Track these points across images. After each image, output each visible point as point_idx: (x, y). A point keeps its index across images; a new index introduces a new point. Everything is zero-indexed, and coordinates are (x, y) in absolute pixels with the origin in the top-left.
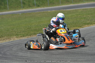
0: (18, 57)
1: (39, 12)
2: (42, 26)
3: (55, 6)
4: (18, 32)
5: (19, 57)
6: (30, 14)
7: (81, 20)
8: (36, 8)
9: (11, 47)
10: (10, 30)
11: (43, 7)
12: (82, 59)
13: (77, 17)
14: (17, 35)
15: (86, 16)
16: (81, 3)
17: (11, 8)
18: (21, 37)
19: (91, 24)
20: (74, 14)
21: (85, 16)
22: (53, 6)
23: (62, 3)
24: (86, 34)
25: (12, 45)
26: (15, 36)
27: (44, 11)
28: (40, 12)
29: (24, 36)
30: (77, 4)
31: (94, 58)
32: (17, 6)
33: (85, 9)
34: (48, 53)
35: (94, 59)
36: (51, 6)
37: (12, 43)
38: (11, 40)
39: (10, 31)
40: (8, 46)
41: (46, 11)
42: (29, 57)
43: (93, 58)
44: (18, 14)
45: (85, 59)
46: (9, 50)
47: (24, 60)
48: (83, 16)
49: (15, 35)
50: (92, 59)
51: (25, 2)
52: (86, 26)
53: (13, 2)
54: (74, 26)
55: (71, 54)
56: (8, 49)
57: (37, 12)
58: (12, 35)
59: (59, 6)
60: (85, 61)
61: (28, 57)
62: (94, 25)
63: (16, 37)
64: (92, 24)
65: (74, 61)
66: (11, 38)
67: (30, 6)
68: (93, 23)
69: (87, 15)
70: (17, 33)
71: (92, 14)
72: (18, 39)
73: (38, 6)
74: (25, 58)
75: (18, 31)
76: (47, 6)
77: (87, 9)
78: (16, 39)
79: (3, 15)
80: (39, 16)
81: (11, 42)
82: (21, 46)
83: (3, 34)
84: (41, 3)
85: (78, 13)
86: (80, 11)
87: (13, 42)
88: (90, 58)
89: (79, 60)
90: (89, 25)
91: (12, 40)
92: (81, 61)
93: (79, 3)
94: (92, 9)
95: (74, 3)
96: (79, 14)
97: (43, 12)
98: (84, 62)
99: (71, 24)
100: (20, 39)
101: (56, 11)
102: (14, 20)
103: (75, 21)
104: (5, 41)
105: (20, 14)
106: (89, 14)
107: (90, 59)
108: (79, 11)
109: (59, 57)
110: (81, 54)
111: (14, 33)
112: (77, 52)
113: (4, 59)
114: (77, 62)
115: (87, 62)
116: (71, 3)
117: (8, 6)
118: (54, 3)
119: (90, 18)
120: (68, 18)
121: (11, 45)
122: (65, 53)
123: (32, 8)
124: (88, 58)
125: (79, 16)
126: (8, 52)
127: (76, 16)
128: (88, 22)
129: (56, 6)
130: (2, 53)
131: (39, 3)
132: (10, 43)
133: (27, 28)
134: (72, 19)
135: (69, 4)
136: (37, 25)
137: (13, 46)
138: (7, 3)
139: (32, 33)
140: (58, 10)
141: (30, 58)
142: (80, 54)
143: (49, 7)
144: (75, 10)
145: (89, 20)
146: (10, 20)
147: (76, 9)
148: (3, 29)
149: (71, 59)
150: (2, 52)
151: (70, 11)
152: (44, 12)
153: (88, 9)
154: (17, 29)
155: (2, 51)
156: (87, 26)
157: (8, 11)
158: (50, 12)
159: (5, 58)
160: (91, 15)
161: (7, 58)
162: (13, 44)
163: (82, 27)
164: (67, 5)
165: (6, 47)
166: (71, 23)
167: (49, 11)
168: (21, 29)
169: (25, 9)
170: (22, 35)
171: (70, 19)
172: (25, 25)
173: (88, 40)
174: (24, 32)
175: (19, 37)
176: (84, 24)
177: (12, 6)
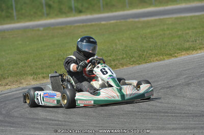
0: (37, 121)
1: (82, 24)
3: (116, 11)
4: (36, 69)
5: (40, 121)
6: (62, 29)
7: (173, 40)
8: (74, 16)
10: (20, 63)
11: (91, 14)
12: (175, 124)
13: (164, 34)
14: (35, 74)
15: (183, 34)
16: (171, 5)
17: (22, 16)
18: (44, 78)
19: (194, 49)
21: (180, 33)
22: (112, 12)
23: (132, 5)
26: (31, 75)
27: (93, 23)
28: (85, 24)
30: (163, 6)
31: (200, 122)
32: (35, 13)
33: (181, 18)
34: (102, 112)
35: (200, 124)
36: (108, 12)
38: (21, 86)
39: (20, 66)
40: (16, 98)
41: (97, 23)
42: (61, 121)
43: (197, 122)
44: (37, 29)
45: (182, 124)
46: (18, 107)
47: (50, 126)
48: (176, 32)
50: (195, 124)
51: (51, 3)
52: (183, 53)
53: (25, 3)
54: (158, 54)
55: (151, 114)
56: (16, 103)
57: (78, 24)
59: (124, 10)
60: (182, 129)
61: (58, 121)
62: (199, 52)
63: (33, 79)
64: (196, 50)
65: (158, 129)
66: (23, 81)
67: (61, 12)
68: (198, 47)
69: (186, 30)
70: (34, 69)
71: (195, 28)
72: (37, 83)
73: (80, 12)
74: (53, 122)
75: (36, 65)
76: (100, 12)
77: (184, 17)
78: (33, 83)
79: (4, 31)
81: (23, 89)
83: (6, 72)
84: (86, 5)
85: (165, 27)
86: (170, 22)
88: (191, 122)
89: (169, 126)
90: (188, 52)
91: (24, 85)
92: (174, 129)
93: (166, 6)
94: (194, 16)
95: (156, 6)
96: (168, 29)
97: (89, 24)
98: (179, 131)
99: (151, 50)
100: (42, 82)
101: (118, 21)
102: (28, 43)
103: (159, 43)
104: (9, 87)
105: (41, 29)
106: (189, 29)
107: (192, 124)
108: (167, 22)
109: (125, 120)
110: (173, 115)
111: (29, 69)
112: (163, 111)
113: (7, 126)
114: (165, 131)
115: (186, 132)
116: (151, 4)
117: (15, 13)
118: (113, 6)
119: (191, 37)
120: (144, 36)
122: (139, 112)
123: (67, 17)
124: (188, 122)
125: (168, 32)
126: (15, 111)
127: (161, 33)
128: (187, 45)
129: (119, 11)
130: (4, 112)
131: (82, 6)
132: (20, 91)
133: (57, 59)
134: (152, 38)
135: (147, 7)
138: (12, 5)
140: (123, 21)
141: (64, 123)
142: (170, 115)
143: (103, 13)
144: (160, 19)
145: (188, 41)
146: (20, 42)
147: (162, 17)
148: (4, 60)
149: (151, 125)
150: (3, 110)
151: (148, 22)
152: (92, 25)
153: (187, 17)
154: (35, 61)
155: (4, 108)
156: (184, 55)
157: (14, 23)
158: (104, 25)
159: (9, 123)
160: (194, 31)
161: (13, 123)
163: (173, 57)
164: (141, 8)
165: (12, 99)
166: (152, 48)
168: (44, 60)
169: (52, 18)
170: (45, 75)
171: (149, 40)
172: (51, 53)
173: (188, 84)
174: (49, 67)
175: (39, 78)
176: (179, 50)
177: (23, 11)
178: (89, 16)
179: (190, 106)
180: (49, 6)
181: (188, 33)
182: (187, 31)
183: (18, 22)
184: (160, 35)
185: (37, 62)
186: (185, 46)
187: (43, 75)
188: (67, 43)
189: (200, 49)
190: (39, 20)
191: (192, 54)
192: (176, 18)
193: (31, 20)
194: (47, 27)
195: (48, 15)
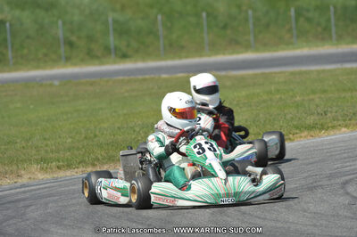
1: (126, 78)
2: (137, 129)
3: (187, 57)
4: (46, 152)
6: (92, 84)
7: (286, 111)
8: (115, 63)
9: (22, 204)
10: (18, 141)
11: (144, 60)
13: (271, 100)
14: (44, 162)
15: (303, 100)
16: (284, 49)
17: (22, 60)
18: (59, 168)
19: (323, 127)
20: (258, 91)
21: (298, 98)
22: (180, 58)
23: (214, 47)
24: (304, 164)
25: (24, 200)
27: (147, 77)
28: (132, 77)
29: (69, 166)
30: (269, 51)
32: (46, 55)
33: (300, 73)
36: (173, 58)
37: (23, 189)
38: (20, 181)
39: (18, 146)
40: (9, 202)
41: (152, 76)
44: (49, 82)
46: (14, 217)
48: (292, 97)
49: (37, 162)
51: (74, 39)
52: (303, 135)
53: (28, 37)
56: (10, 211)
57: (121, 78)
58: (23, 161)
59: (201, 56)
62: (332, 133)
63: (42, 169)
64: (326, 130)
66: (23, 172)
67: (91, 56)
68: (330, 125)
69: (309, 94)
70: (43, 152)
71: (325, 91)
72: (48, 176)
73: (124, 56)
75: (47, 146)
76: (159, 57)
77: (306, 72)
78: (41, 176)
80: (126, 94)
81: (23, 186)
82: (60, 204)
84: (134, 44)
85: (273, 87)
86: (281, 80)
87: (27, 189)
90: (312, 133)
91: (24, 180)
93: (275, 51)
94: (323, 71)
95: (257, 50)
96: (278, 91)
97: (140, 77)
100: (56, 176)
102: (32, 107)
103: (261, 115)
105: (56, 83)
106: (314, 92)
108: (276, 79)
111: (34, 152)
116: (248, 48)
117: (10, 54)
118: (182, 47)
119: (317, 106)
121: (20, 197)
123: (102, 64)
125: (278, 97)
126: (9, 225)
127: (265, 97)
128: (310, 120)
129: (193, 57)
131: (128, 46)
132: (18, 190)
133: (83, 136)
134: (250, 106)
135: (241, 53)
136: (117, 125)
137: (27, 202)
139: (99, 156)
143: (165, 59)
144: (263, 74)
145: (313, 114)
146: (19, 105)
147: (267, 71)
151: (243, 78)
152: (145, 80)
153: (312, 71)
154: (45, 139)
156: (306, 137)
157: (9, 71)
158: (166, 80)
160: (323, 96)
162: (28, 195)
163: (286, 139)
164: (231, 54)
167: (164, 76)
168: (60, 137)
169: (75, 65)
170: (61, 163)
171: (244, 109)
172: (72, 126)
173: (311, 188)
174: (69, 150)
175: (51, 169)
176: (297, 128)
177: (25, 51)
178: (140, 65)
179: (315, 226)
180: (71, 44)
181: (313, 100)
182: (311, 97)
183: (16, 70)
184: (264, 101)
185: (49, 140)
186: (308, 122)
187: (58, 164)
188: (101, 109)
189: (333, 127)
190: (52, 67)
191: (319, 137)
192: (292, 73)
193: (38, 67)
194: (66, 80)
195: (68, 59)
